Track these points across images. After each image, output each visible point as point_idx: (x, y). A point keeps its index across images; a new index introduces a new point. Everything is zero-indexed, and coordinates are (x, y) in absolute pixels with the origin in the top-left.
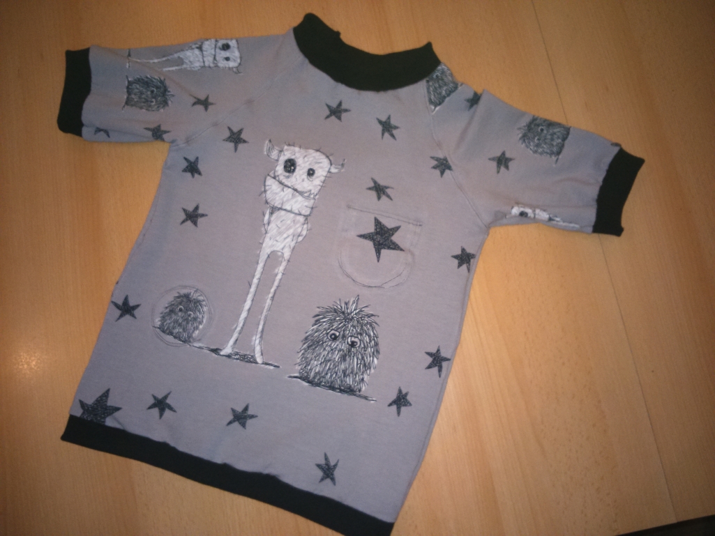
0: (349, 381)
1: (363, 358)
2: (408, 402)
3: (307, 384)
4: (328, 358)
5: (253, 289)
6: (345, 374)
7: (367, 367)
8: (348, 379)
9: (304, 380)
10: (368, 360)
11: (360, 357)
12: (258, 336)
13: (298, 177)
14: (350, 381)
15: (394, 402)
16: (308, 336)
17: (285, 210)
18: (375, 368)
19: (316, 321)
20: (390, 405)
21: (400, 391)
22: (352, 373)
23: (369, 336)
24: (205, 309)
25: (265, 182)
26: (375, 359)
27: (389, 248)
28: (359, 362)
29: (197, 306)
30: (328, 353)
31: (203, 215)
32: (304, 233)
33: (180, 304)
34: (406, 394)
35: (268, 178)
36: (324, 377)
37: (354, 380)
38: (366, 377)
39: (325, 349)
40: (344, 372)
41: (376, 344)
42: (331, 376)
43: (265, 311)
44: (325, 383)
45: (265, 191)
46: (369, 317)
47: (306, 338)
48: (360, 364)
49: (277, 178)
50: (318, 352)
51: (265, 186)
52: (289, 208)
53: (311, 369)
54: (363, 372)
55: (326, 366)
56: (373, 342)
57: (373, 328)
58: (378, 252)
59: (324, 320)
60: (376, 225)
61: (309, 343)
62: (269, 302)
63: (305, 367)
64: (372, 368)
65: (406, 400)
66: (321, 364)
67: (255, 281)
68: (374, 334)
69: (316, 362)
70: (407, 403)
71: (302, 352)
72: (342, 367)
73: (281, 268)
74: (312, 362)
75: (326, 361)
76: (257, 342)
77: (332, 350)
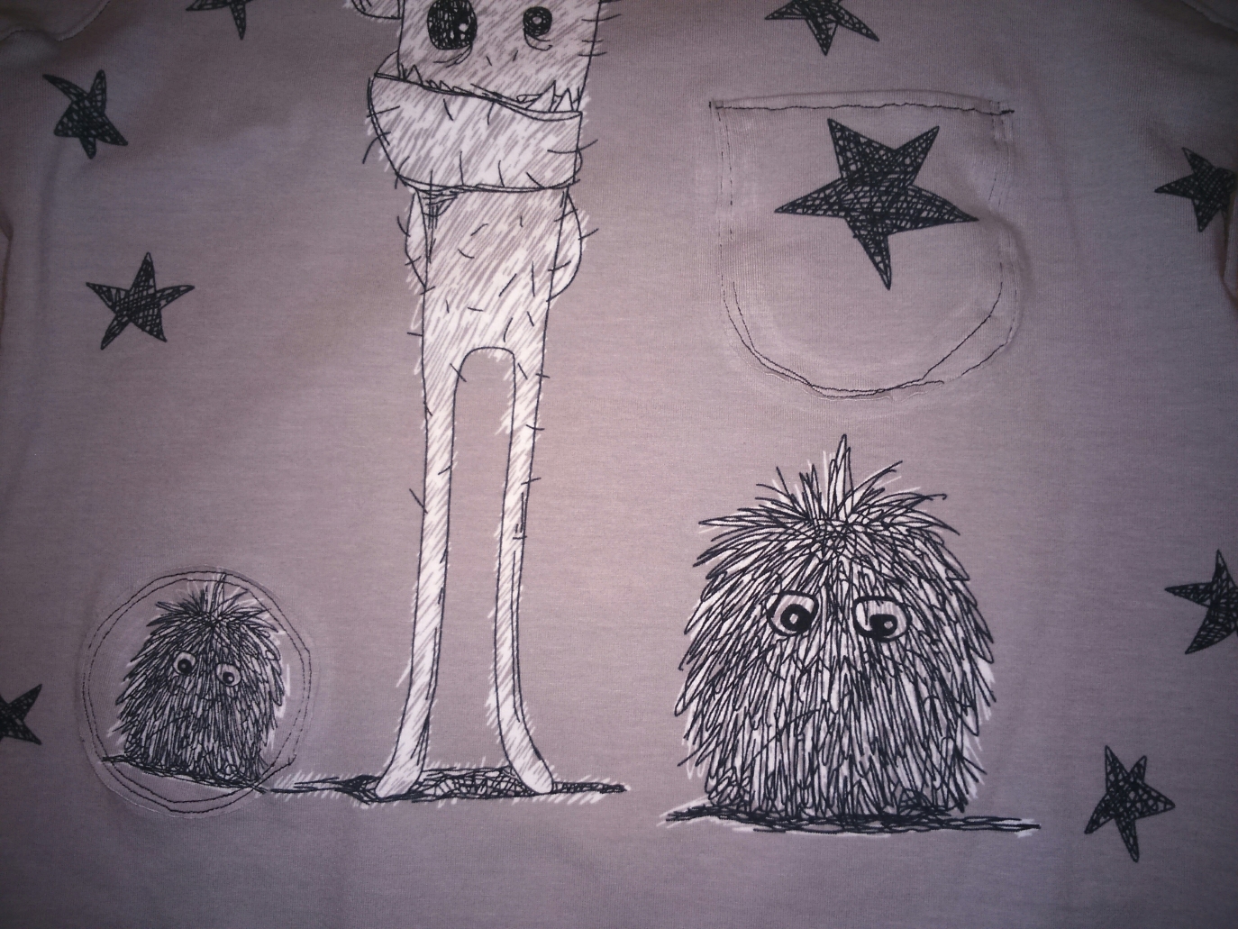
0: (907, 774)
1: (933, 671)
2: (1159, 797)
3: (749, 828)
4: (798, 708)
5: (435, 515)
6: (883, 753)
7: (959, 701)
8: (901, 771)
9: (731, 815)
10: (956, 673)
11: (922, 670)
12: (506, 688)
13: (491, 51)
14: (909, 773)
15: (1104, 811)
16: (697, 642)
17: (478, 188)
18: (992, 700)
19: (712, 575)
20: (1092, 826)
21: (1112, 762)
22: (909, 741)
23: (934, 580)
24: (277, 639)
25: (370, 100)
26: (983, 666)
27: (918, 222)
28: (925, 693)
29: (244, 637)
30: (795, 689)
31: (176, 292)
32: (572, 251)
33: (178, 644)
34: (1140, 767)
35: (380, 82)
36: (804, 786)
37: (927, 768)
38: (968, 745)
39: (776, 675)
40: (879, 745)
41: (969, 605)
42: (833, 774)
43: (505, 586)
44: (816, 807)
45: (381, 136)
46: (910, 508)
47: (693, 652)
48: (931, 697)
49: (413, 77)
50: (755, 692)
51: (373, 115)
52: (491, 178)
53: (748, 767)
54: (950, 727)
55: (800, 739)
56: (954, 599)
57: (938, 547)
58: (878, 251)
59: (742, 564)
60: (841, 152)
61: (710, 666)
62: (510, 546)
63: (722, 763)
64: (980, 703)
65: (1148, 790)
66: (778, 737)
67: (436, 481)
68: (948, 566)
69: (756, 735)
70: (1155, 803)
71: (693, 707)
72: (867, 726)
73: (523, 409)
74: (743, 736)
75: (795, 721)
76: (507, 711)
77: (805, 671)
